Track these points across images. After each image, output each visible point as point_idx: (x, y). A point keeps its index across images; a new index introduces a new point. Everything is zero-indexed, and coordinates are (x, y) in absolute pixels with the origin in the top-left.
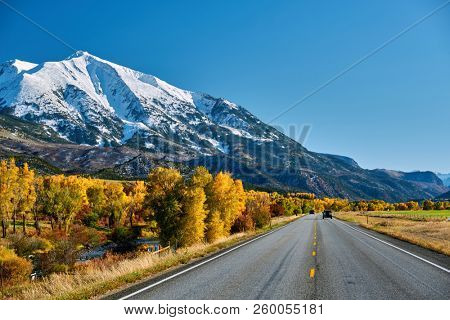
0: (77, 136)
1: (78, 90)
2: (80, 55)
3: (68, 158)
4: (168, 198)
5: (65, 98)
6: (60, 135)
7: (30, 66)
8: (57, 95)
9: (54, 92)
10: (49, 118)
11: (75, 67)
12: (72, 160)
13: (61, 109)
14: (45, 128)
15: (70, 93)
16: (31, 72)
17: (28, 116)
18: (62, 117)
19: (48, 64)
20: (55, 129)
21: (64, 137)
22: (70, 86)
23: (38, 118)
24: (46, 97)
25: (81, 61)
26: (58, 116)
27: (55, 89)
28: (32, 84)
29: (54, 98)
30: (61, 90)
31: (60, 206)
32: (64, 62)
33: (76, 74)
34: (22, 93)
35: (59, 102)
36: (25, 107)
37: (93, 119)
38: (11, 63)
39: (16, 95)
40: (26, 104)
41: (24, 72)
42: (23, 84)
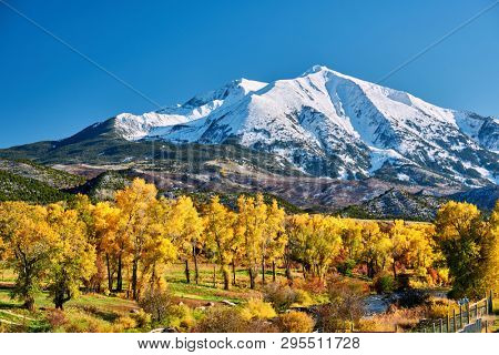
0: (316, 167)
1: (315, 112)
2: (317, 71)
3: (306, 195)
4: (463, 239)
5: (300, 123)
6: (295, 167)
7: (259, 85)
8: (291, 118)
9: (287, 116)
11: (311, 85)
12: (311, 196)
13: (296, 135)
14: (278, 159)
15: (306, 116)
16: (260, 92)
17: (257, 144)
18: (297, 145)
19: (279, 83)
20: (290, 160)
21: (300, 169)
22: (306, 108)
23: (269, 147)
24: (278, 122)
25: (318, 78)
26: (292, 144)
27: (288, 112)
28: (262, 107)
29: (288, 123)
30: (296, 113)
31: (312, 252)
32: (302, 80)
33: (313, 92)
34: (251, 118)
35: (294, 127)
36: (254, 134)
37: (334, 146)
38: (237, 83)
39: (243, 120)
40: (256, 130)
41: (252, 93)
42: (251, 107)
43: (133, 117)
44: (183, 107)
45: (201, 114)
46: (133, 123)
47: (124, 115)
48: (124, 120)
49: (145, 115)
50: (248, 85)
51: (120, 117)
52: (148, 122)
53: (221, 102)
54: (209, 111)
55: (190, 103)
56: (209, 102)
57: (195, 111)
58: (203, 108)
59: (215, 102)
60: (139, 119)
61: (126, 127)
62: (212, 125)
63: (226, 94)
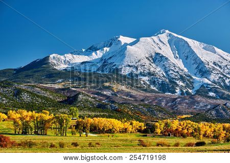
0: (163, 87)
1: (162, 56)
2: (163, 33)
3: (163, 104)
5: (154, 62)
6: (152, 87)
7: (129, 40)
8: (149, 60)
9: (147, 58)
10: (144, 76)
11: (160, 41)
12: (166, 105)
13: (152, 69)
14: (142, 82)
15: (158, 58)
16: (132, 44)
17: (131, 74)
18: (153, 75)
19: (142, 39)
20: (148, 83)
21: (154, 88)
22: (157, 54)
23: (137, 75)
24: (142, 62)
25: (164, 37)
26: (150, 74)
27: (147, 56)
28: (132, 53)
29: (147, 62)
30: (151, 57)
32: (155, 38)
33: (161, 45)
34: (126, 59)
35: (151, 65)
36: (128, 68)
37: (173, 76)
38: (117, 38)
39: (122, 60)
40: (129, 66)
41: (126, 44)
42: (127, 53)
43: (59, 56)
44: (86, 51)
45: (97, 55)
46: (59, 59)
47: (54, 55)
48: (54, 58)
49: (65, 55)
50: (124, 40)
51: (51, 56)
52: (67, 59)
53: (108, 49)
54: (102, 54)
55: (90, 49)
56: (101, 49)
57: (94, 54)
58: (98, 52)
59: (105, 49)
60: (62, 57)
61: (55, 62)
62: (104, 62)
63: (111, 45)
